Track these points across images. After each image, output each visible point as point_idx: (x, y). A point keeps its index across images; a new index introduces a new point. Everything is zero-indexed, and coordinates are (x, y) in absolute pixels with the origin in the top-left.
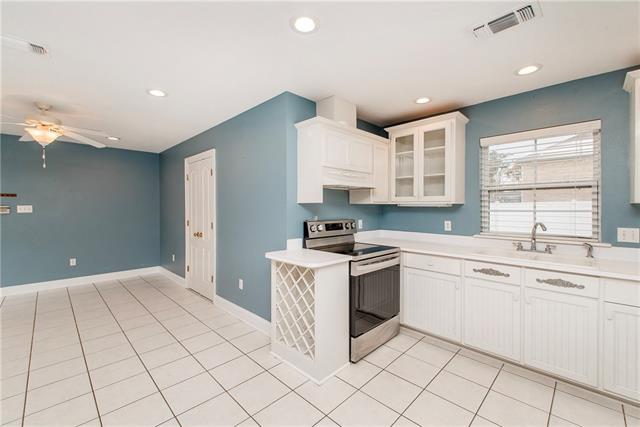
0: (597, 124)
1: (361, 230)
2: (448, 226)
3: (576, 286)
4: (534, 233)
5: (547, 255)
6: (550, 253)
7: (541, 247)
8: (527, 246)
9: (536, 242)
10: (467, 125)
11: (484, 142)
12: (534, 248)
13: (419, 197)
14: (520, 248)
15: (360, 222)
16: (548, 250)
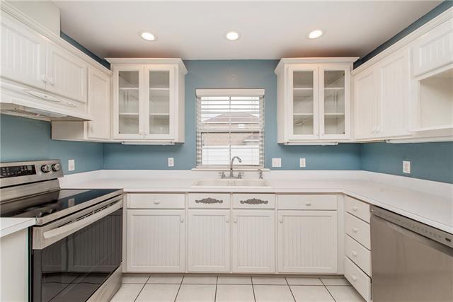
0: (262, 92)
1: (72, 172)
2: (171, 162)
3: (263, 202)
4: (231, 165)
5: (239, 180)
6: (241, 178)
7: (235, 174)
8: (227, 174)
9: (232, 171)
10: (186, 76)
11: (199, 92)
12: (231, 176)
13: (144, 134)
14: (223, 176)
15: (71, 164)
16: (239, 177)
